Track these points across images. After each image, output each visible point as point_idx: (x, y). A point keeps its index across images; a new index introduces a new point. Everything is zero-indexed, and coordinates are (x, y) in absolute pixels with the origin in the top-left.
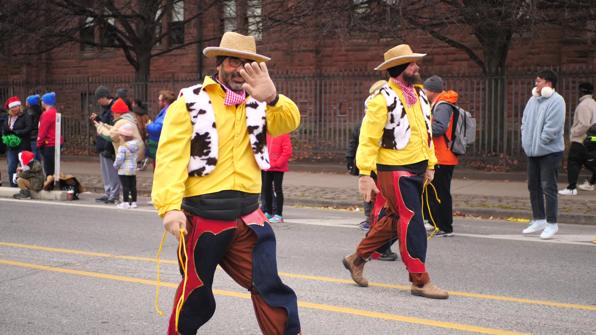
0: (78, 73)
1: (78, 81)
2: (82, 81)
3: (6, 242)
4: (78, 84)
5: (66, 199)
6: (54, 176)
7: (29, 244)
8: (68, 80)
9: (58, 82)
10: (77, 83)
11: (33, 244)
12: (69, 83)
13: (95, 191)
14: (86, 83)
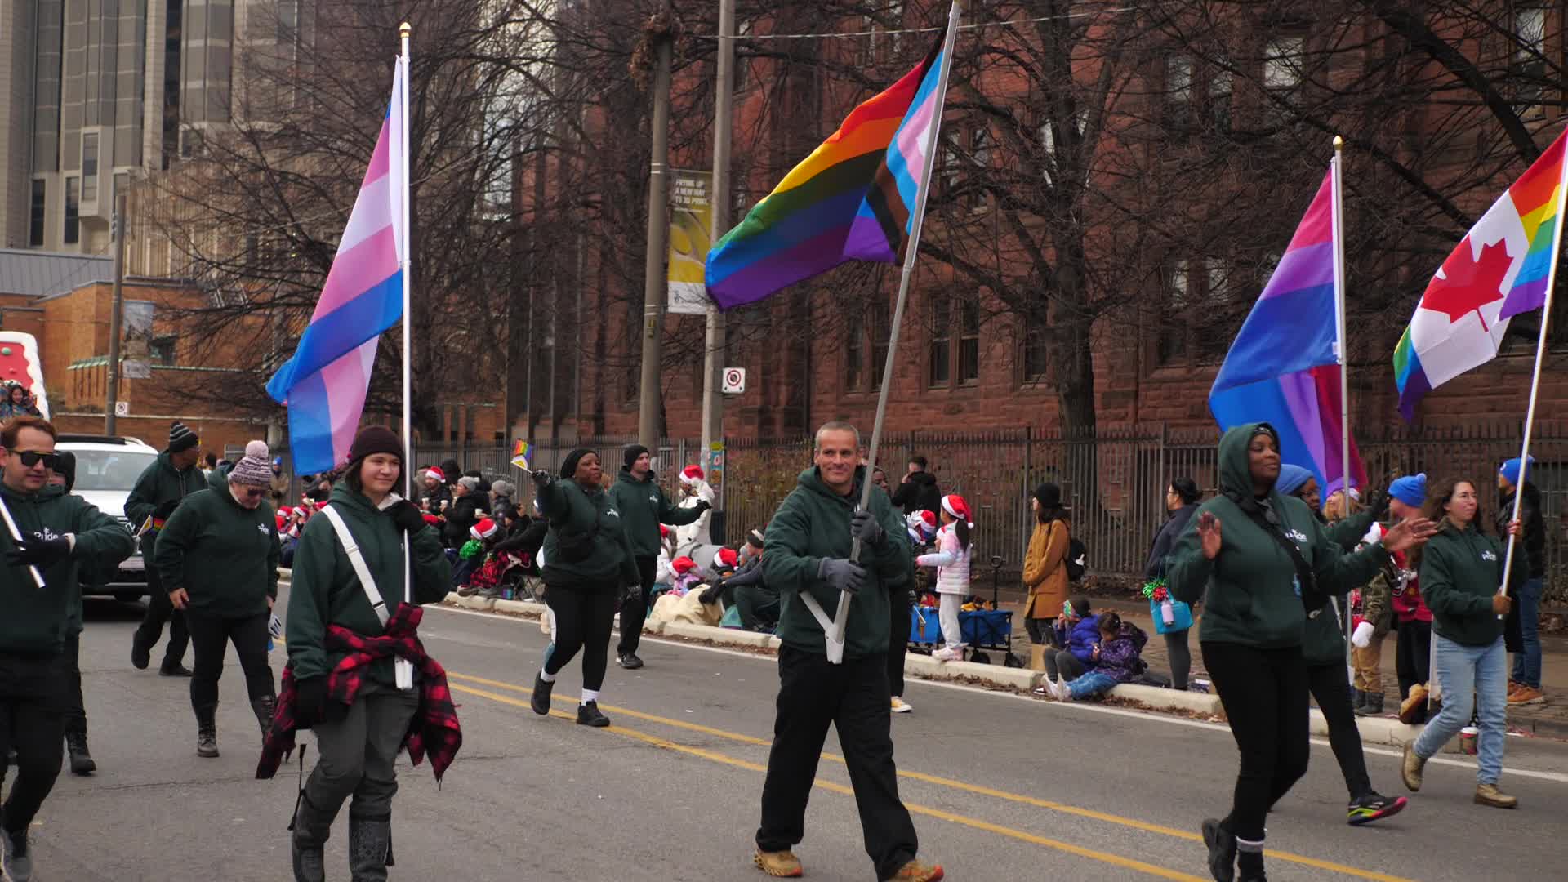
0: (1493, 410)
1: (1494, 435)
2: (1503, 434)
3: (1306, 855)
4: (1494, 440)
5: (1457, 750)
6: (1428, 686)
7: (1363, 866)
8: (1466, 427)
9: (1439, 434)
10: (1489, 439)
11: (1372, 869)
12: (1471, 438)
13: (1534, 730)
14: (1513, 438)
